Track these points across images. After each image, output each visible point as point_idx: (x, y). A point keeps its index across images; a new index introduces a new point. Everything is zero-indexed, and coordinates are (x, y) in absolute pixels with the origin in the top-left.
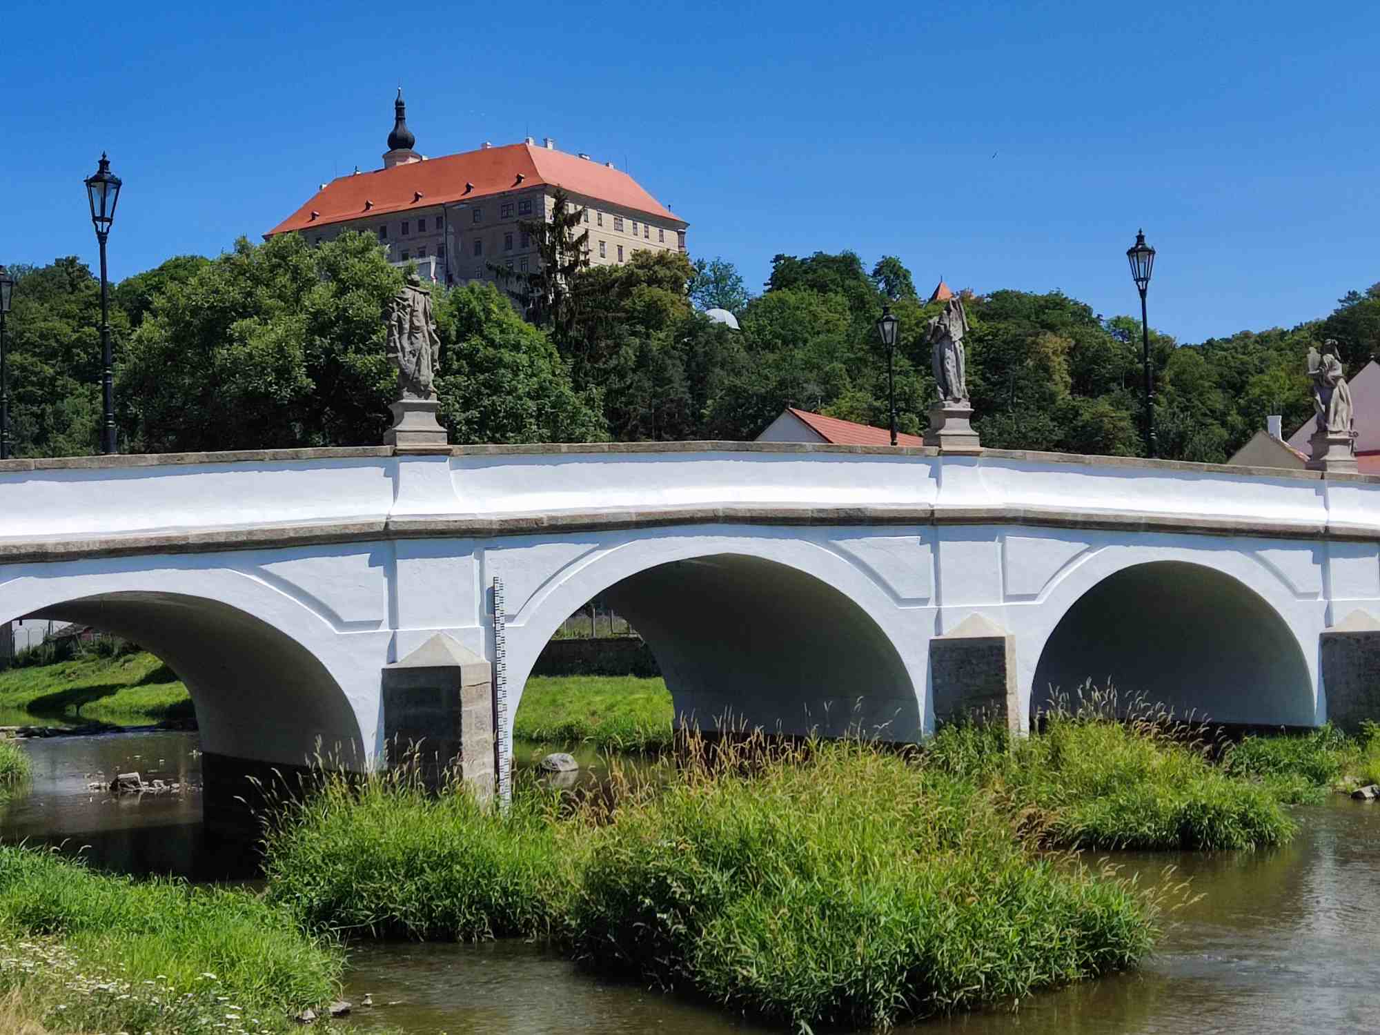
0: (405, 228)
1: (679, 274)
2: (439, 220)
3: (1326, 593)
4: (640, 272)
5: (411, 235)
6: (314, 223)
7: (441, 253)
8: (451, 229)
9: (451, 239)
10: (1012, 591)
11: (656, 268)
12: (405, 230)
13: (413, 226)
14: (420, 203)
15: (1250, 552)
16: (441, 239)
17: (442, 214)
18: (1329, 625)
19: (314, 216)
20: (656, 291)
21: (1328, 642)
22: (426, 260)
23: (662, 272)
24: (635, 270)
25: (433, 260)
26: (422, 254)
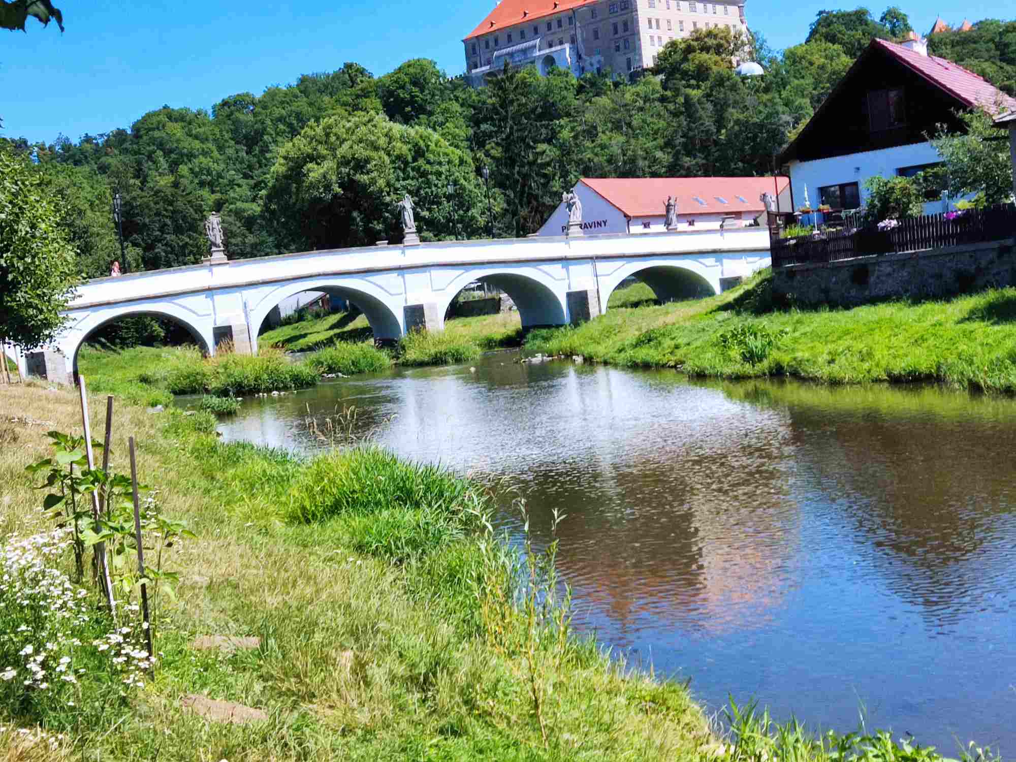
0: (549, 26)
1: (722, 42)
2: (570, 18)
3: (569, 278)
4: (695, 43)
5: (553, 30)
6: (492, 29)
7: (573, 41)
8: (578, 24)
9: (579, 31)
10: (435, 288)
11: (706, 39)
12: (549, 27)
13: (554, 25)
14: (558, 9)
15: (534, 267)
16: (573, 32)
17: (572, 15)
18: (569, 288)
19: (492, 24)
20: (705, 56)
21: (569, 295)
22: (563, 47)
23: (710, 42)
24: (692, 43)
25: (567, 46)
26: (561, 43)
